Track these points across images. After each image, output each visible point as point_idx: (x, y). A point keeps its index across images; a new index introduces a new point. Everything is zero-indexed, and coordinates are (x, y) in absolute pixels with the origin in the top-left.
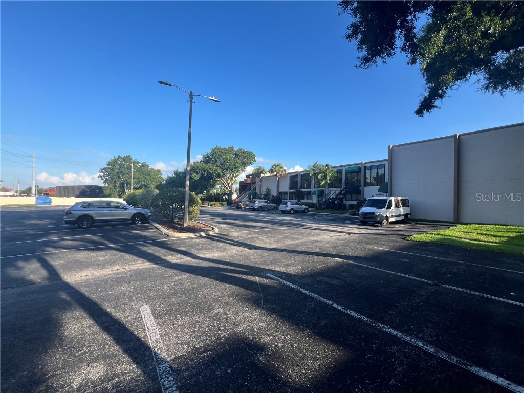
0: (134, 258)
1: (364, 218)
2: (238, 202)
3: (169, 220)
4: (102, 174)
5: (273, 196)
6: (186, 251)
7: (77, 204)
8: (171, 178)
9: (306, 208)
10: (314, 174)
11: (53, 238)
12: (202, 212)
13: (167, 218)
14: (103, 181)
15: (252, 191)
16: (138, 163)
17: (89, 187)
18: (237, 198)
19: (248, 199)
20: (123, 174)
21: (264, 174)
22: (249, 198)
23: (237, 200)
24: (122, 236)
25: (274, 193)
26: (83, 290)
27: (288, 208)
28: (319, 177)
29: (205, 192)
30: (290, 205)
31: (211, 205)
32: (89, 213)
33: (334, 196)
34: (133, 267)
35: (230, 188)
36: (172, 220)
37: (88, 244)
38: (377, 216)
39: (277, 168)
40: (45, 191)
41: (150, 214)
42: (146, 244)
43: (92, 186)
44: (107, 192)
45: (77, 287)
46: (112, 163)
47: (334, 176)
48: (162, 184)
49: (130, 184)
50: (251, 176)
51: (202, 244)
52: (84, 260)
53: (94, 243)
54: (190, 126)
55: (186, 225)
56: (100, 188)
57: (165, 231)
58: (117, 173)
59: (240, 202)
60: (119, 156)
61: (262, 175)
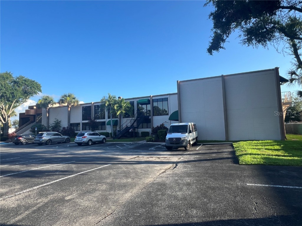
1: (171, 143)
2: (16, 137)
5: (64, 128)
9: (104, 138)
10: (110, 105)
15: (37, 123)
18: (16, 132)
19: (31, 133)
21: (52, 104)
22: (33, 131)
23: (16, 134)
25: (65, 124)
27: (85, 140)
28: (115, 108)
30: (87, 136)
33: (129, 125)
35: (5, 121)
38: (183, 141)
39: (68, 99)
47: (128, 107)
50: (35, 108)
59: (20, 137)
61: (50, 106)
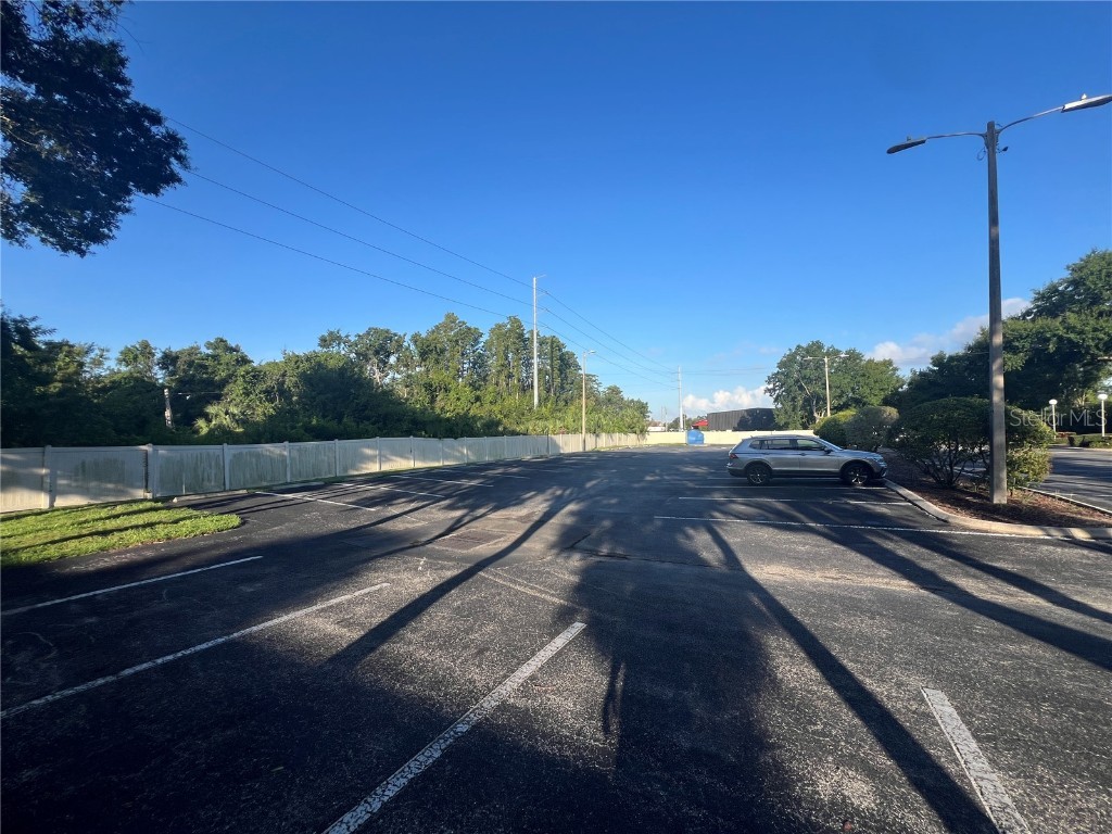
0: (866, 561)
3: (939, 482)
4: (771, 386)
6: (1022, 574)
7: (744, 441)
8: (922, 374)
11: (718, 497)
12: (1060, 467)
13: (933, 477)
14: (772, 399)
16: (837, 353)
17: (751, 412)
20: (809, 381)
24: (831, 509)
26: (782, 600)
29: (1053, 402)
31: (1085, 444)
32: (763, 457)
34: (868, 582)
36: (950, 482)
37: (771, 516)
40: (693, 422)
41: (883, 465)
42: (891, 536)
43: (756, 409)
44: (781, 420)
45: (771, 591)
46: (786, 364)
48: (897, 393)
49: (825, 400)
51: (1084, 566)
52: (770, 543)
53: (779, 514)
54: (994, 221)
55: (1000, 498)
56: (768, 412)
57: (934, 508)
58: (798, 381)
60: (799, 346)
